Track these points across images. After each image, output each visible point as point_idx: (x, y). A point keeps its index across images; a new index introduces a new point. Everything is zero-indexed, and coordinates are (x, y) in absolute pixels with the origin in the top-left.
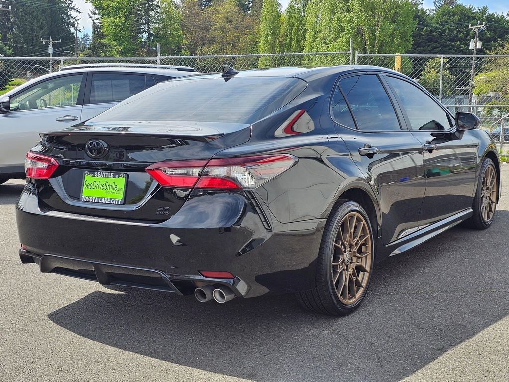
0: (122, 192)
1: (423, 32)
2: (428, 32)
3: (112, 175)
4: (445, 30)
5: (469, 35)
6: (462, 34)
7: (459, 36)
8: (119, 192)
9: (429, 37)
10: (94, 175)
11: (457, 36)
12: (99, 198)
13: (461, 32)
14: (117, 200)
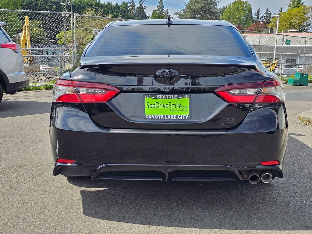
0: (188, 109)
1: (24, 3)
2: (27, 4)
3: (175, 97)
4: (38, 4)
5: (53, 7)
6: (48, 7)
7: (47, 8)
8: (184, 109)
9: (28, 7)
10: (156, 98)
11: (46, 8)
12: (164, 116)
13: (48, 6)
14: (184, 116)
